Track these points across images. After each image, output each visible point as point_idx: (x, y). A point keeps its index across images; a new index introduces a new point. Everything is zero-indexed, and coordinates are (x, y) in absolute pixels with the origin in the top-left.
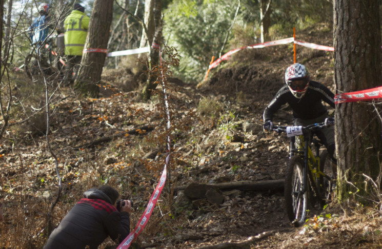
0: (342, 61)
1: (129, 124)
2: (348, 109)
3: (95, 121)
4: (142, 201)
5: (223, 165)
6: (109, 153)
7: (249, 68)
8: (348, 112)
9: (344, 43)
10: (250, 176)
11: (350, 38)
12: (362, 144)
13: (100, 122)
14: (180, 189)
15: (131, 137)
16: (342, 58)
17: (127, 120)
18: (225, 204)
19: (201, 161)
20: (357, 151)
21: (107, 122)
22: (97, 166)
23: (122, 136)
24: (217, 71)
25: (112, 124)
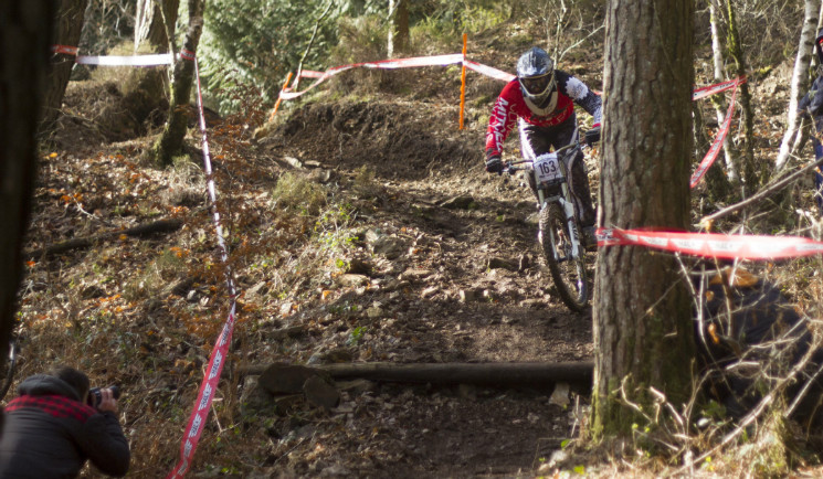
0: (617, 162)
1: (126, 214)
2: (623, 258)
3: (57, 203)
4: (167, 389)
5: (331, 322)
6: (87, 275)
7: (368, 107)
8: (623, 265)
9: (623, 129)
10: (390, 352)
11: (636, 118)
12: (648, 330)
13: (66, 206)
14: (251, 373)
15: (132, 243)
16: (617, 156)
17: (121, 205)
18: (341, 409)
19: (283, 307)
20: (638, 342)
21: (80, 207)
22: (66, 301)
23: (113, 239)
24: (301, 106)
25: (91, 212)
